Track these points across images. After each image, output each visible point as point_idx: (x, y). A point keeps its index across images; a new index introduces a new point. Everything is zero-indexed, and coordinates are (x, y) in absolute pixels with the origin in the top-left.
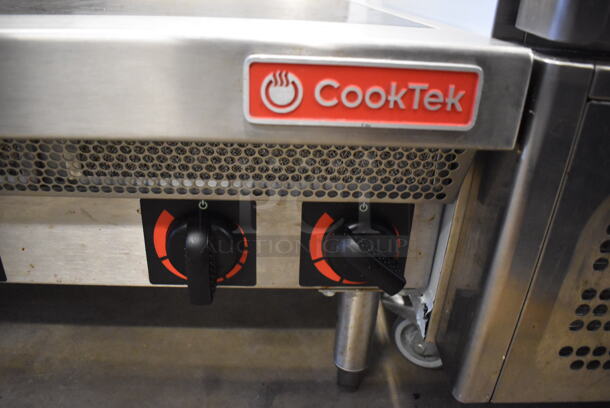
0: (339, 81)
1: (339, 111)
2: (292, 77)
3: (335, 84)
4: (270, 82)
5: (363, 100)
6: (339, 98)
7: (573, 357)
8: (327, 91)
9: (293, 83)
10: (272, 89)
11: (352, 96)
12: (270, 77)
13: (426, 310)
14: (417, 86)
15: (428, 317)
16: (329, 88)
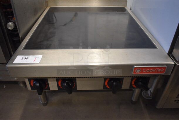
1: (146, 72)
2: (140, 69)
5: (150, 71)
7: (176, 102)
11: (148, 70)
12: (137, 69)
14: (157, 69)
15: (151, 93)
16: (145, 70)
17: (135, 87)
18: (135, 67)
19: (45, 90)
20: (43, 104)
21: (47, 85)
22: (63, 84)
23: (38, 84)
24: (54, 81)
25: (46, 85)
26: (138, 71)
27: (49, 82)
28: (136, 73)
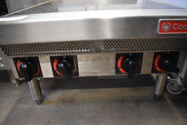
0: (178, 24)
1: (178, 30)
2: (169, 24)
3: (177, 25)
4: (164, 25)
5: (183, 28)
6: (178, 28)
8: (176, 26)
9: (169, 25)
10: (164, 26)
11: (181, 27)
12: (164, 24)
13: (181, 78)
16: (176, 25)
17: (160, 70)
18: (161, 20)
19: (36, 78)
20: (37, 101)
21: (39, 69)
22: (59, 65)
23: (25, 66)
24: (48, 62)
25: (37, 69)
26: (166, 27)
27: (41, 64)
28: (163, 32)
